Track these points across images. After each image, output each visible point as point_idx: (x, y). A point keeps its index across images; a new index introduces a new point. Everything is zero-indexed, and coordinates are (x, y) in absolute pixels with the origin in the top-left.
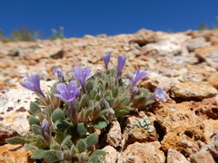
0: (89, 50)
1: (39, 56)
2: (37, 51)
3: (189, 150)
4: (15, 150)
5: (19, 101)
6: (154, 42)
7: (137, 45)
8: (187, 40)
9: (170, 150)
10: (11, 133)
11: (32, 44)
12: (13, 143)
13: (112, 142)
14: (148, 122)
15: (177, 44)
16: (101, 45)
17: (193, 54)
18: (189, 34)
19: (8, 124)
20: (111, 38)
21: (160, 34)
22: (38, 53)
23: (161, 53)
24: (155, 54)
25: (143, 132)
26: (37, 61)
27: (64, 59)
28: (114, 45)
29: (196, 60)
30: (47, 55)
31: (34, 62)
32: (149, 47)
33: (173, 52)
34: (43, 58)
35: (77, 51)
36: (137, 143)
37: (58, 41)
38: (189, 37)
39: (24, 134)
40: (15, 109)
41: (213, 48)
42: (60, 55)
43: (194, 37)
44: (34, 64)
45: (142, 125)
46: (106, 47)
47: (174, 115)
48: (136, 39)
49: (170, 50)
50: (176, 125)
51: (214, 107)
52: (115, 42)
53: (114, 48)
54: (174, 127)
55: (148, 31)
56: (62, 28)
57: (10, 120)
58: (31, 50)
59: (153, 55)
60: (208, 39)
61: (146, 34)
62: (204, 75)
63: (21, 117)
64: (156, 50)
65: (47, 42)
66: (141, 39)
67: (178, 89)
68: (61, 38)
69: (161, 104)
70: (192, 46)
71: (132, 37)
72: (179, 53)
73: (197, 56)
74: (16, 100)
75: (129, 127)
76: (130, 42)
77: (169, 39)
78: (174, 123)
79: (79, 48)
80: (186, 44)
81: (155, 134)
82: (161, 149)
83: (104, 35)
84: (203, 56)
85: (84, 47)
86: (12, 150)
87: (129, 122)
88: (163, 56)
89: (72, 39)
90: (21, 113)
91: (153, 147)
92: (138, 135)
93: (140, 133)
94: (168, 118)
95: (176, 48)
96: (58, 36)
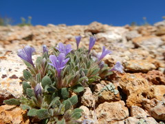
0: (54, 35)
1: (12, 38)
2: (10, 34)
3: (148, 106)
4: (11, 110)
5: (10, 70)
6: (103, 32)
7: (90, 33)
8: (126, 32)
9: (133, 106)
10: (7, 95)
11: (5, 28)
12: (10, 104)
13: (85, 103)
14: (114, 87)
15: (119, 34)
16: (62, 32)
17: (130, 42)
18: (127, 28)
19: (4, 89)
20: (69, 27)
21: (106, 27)
22: (11, 35)
23: (108, 40)
24: (104, 40)
25: (110, 94)
26: (11, 42)
27: (34, 41)
28: (73, 33)
29: (133, 46)
30: (19, 37)
31: (8, 42)
32: (100, 35)
33: (117, 40)
34: (15, 40)
35: (45, 36)
36: (106, 103)
37: (27, 27)
38: (127, 30)
39: (18, 97)
40: (8, 77)
41: (144, 38)
42: (30, 38)
43: (130, 30)
44: (8, 44)
45: (110, 89)
46: (67, 34)
47: (135, 81)
48: (90, 29)
49: (115, 39)
50: (136, 88)
51: (157, 76)
52: (73, 30)
53: (73, 35)
54: (135, 90)
55: (99, 24)
56: (30, 18)
57: (6, 85)
58: (5, 33)
59: (102, 41)
60: (140, 32)
61: (98, 25)
62: (143, 56)
63: (14, 83)
64: (105, 38)
65: (17, 27)
66: (93, 29)
67: (129, 64)
68: (29, 25)
69: (118, 75)
70: (129, 36)
71: (87, 27)
72: (121, 41)
73: (133, 43)
74: (8, 69)
75: (97, 92)
76: (85, 31)
77: (113, 30)
78: (134, 87)
79: (45, 33)
80: (125, 35)
81: (118, 96)
82: (126, 106)
83: (64, 25)
84: (138, 44)
85: (49, 33)
86: (8, 110)
87: (97, 88)
88: (110, 42)
89: (38, 26)
90: (14, 80)
91: (120, 105)
92: (106, 96)
93: (108, 95)
94: (130, 83)
95: (119, 37)
96: (26, 23)
